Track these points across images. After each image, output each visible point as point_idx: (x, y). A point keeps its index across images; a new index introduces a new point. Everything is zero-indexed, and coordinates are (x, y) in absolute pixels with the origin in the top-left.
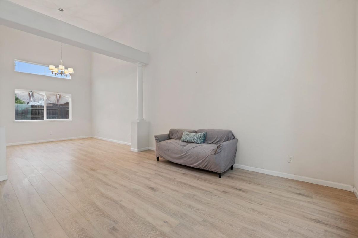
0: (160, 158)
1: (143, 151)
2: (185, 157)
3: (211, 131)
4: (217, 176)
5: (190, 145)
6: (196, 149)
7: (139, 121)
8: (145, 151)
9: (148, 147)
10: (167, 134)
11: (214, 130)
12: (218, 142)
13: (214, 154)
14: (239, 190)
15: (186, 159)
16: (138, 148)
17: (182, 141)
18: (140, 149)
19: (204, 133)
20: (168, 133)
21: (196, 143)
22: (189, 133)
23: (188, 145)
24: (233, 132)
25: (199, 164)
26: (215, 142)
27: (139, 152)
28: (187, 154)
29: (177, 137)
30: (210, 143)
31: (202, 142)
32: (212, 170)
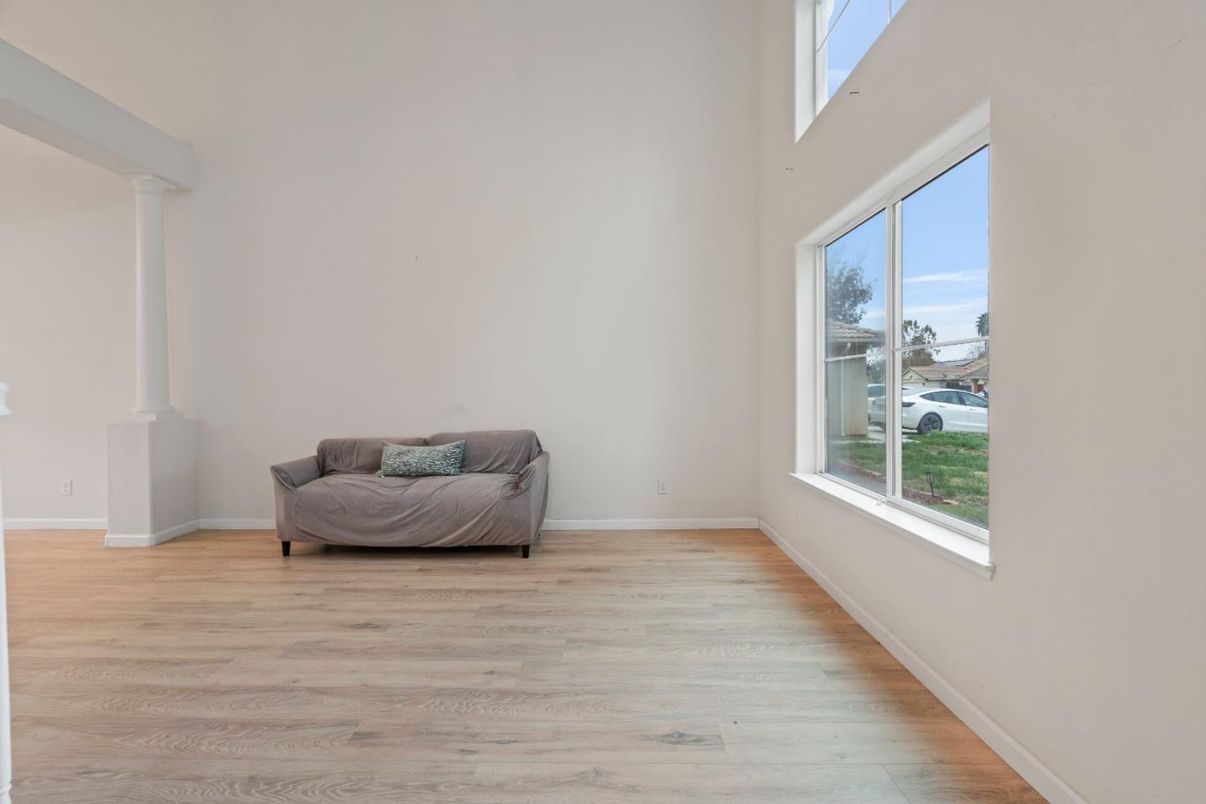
0: (294, 547)
1: (175, 540)
2: (416, 520)
3: (478, 435)
4: (518, 556)
5: (423, 481)
6: (448, 491)
7: (153, 418)
8: (183, 535)
9: (195, 522)
10: (314, 457)
11: (487, 434)
12: (502, 465)
13: (513, 496)
14: (589, 570)
15: (420, 524)
16: (155, 528)
17: (387, 475)
18: (161, 533)
19: (458, 442)
20: (315, 453)
21: (440, 475)
22: (405, 448)
23: (413, 486)
24: (538, 434)
25: (465, 531)
26: (495, 466)
27: (161, 543)
28: (423, 511)
29: (354, 465)
30: (480, 472)
31: (457, 470)
32: (503, 543)
